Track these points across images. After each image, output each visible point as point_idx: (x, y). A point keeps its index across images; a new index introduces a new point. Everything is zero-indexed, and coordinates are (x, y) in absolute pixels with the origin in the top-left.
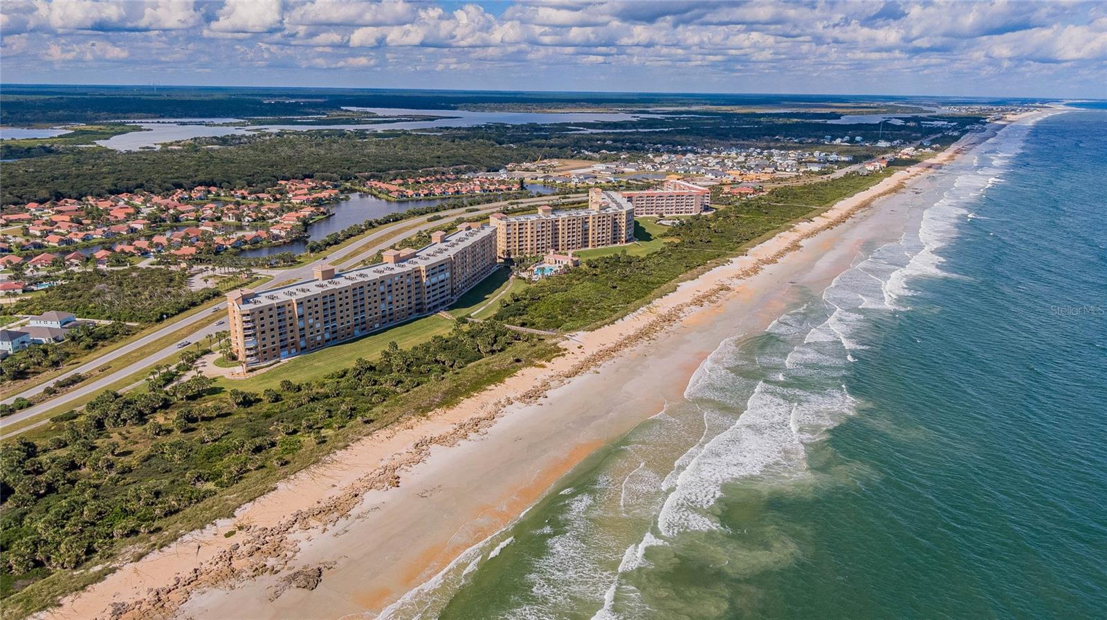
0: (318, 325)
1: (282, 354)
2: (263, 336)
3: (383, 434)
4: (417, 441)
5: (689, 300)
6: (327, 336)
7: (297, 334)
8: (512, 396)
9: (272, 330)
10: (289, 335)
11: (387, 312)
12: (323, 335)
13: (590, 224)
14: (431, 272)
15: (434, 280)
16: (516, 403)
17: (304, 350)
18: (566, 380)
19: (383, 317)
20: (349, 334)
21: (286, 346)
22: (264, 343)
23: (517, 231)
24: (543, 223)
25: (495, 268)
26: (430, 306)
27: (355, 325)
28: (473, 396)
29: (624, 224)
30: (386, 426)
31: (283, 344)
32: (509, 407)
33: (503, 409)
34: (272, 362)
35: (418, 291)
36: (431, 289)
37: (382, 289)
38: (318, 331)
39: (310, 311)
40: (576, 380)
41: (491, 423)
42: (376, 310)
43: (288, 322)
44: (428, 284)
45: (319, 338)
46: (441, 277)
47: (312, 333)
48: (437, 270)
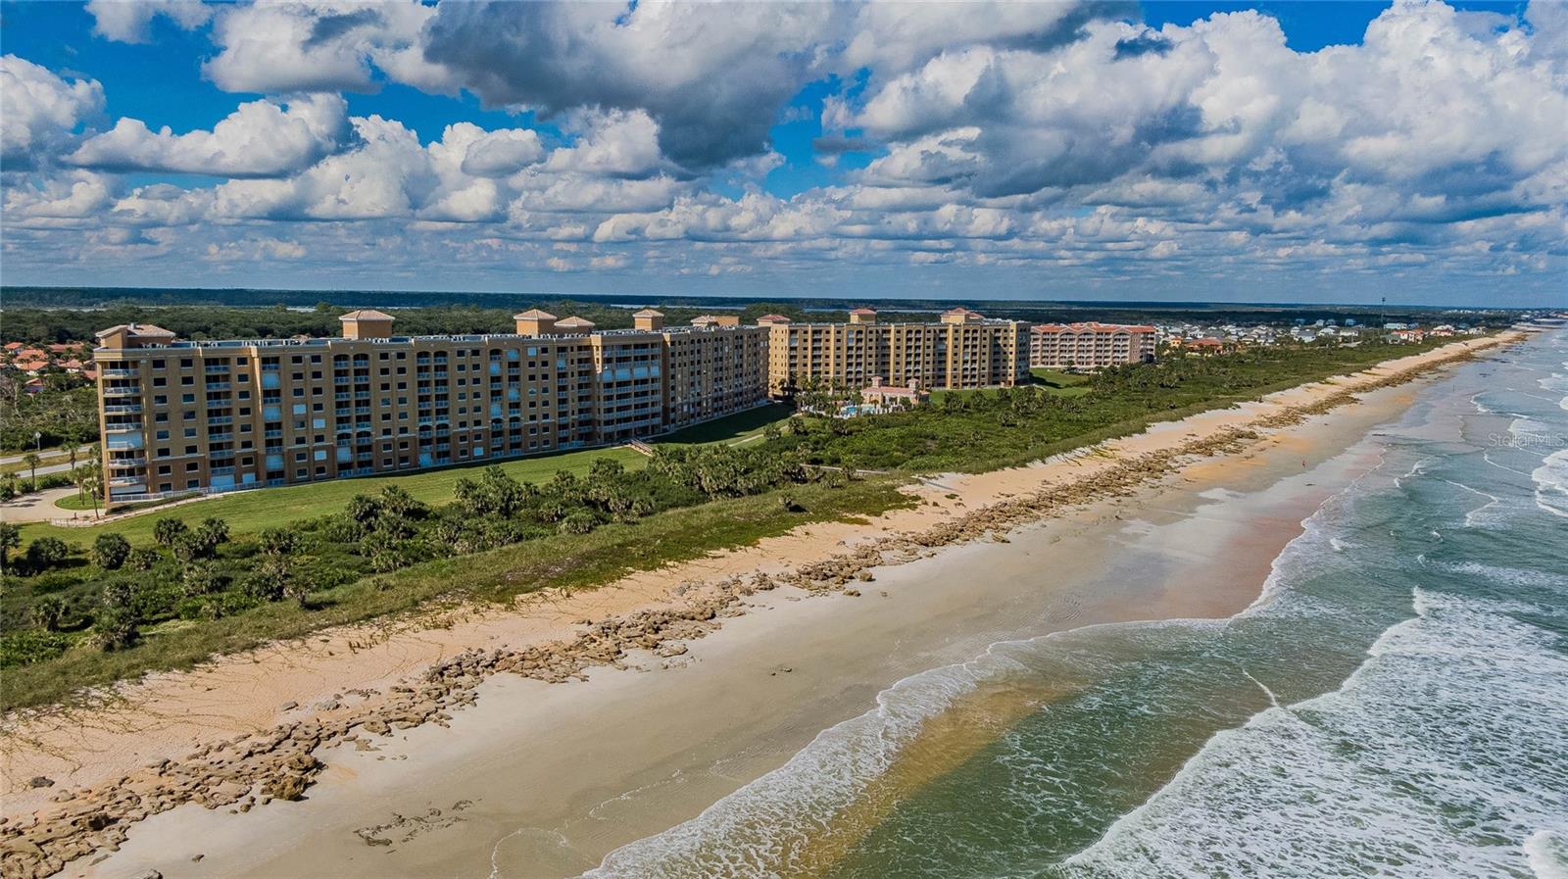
0: (319, 424)
1: (215, 480)
2: (162, 425)
3: (339, 638)
4: (448, 660)
5: (1181, 446)
6: (344, 454)
7: (260, 437)
8: (772, 571)
9: (190, 415)
10: (238, 436)
11: (506, 426)
12: (331, 451)
13: (950, 342)
14: (615, 354)
15: (623, 374)
16: (787, 589)
17: (275, 477)
18: (922, 551)
19: (497, 434)
20: (404, 459)
21: (231, 462)
22: (162, 443)
23: (809, 344)
24: (860, 332)
25: (763, 402)
26: (609, 429)
27: (423, 442)
28: (664, 566)
29: (1013, 349)
30: (369, 617)
31: (218, 455)
32: (761, 596)
33: (743, 598)
34: (181, 494)
35: (585, 392)
36: (615, 391)
37: (495, 368)
38: (319, 438)
39: (298, 384)
40: (950, 553)
41: (702, 626)
42: (477, 415)
43: (236, 403)
44: (608, 378)
45: (321, 456)
46: (640, 372)
47: (300, 441)
48: (632, 353)
